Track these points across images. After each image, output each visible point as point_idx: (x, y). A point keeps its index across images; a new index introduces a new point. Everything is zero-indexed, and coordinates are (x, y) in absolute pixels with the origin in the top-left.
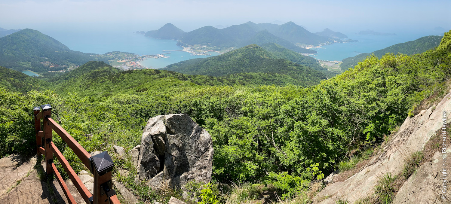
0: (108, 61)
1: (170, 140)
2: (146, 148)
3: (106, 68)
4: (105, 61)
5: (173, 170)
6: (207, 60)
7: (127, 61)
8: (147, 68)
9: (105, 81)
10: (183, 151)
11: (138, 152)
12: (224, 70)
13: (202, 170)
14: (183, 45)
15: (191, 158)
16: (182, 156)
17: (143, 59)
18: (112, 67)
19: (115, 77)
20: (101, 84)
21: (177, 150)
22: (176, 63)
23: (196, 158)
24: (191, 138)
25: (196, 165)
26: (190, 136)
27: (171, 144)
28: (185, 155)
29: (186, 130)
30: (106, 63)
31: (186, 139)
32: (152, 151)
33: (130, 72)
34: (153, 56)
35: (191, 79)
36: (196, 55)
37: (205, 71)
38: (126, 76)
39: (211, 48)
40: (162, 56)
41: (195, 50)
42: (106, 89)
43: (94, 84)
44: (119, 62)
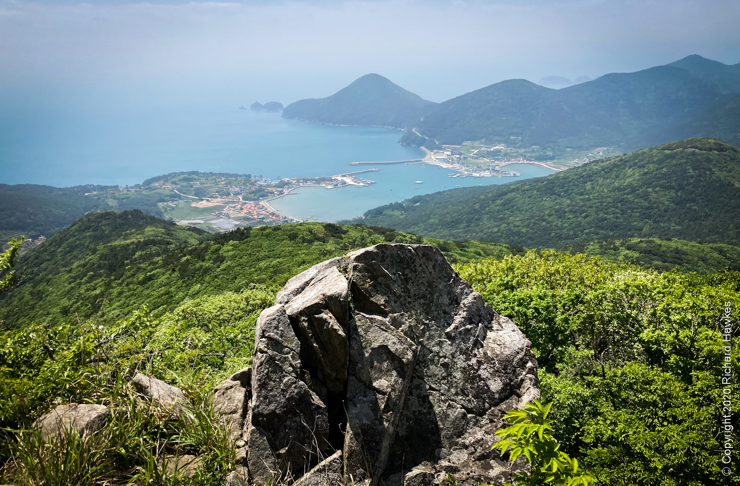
0: (155, 205)
1: (366, 331)
2: (271, 360)
3: (150, 231)
4: (143, 209)
5: (379, 444)
6: (506, 194)
7: (228, 203)
8: (296, 220)
9: (154, 275)
10: (416, 381)
11: (244, 390)
12: (565, 225)
13: (492, 462)
14: (422, 142)
15: (449, 412)
16: (413, 399)
17: (281, 193)
18: (172, 224)
19: (188, 257)
20: (140, 288)
21: (394, 373)
22: (397, 203)
23: (469, 416)
24: (448, 336)
25: (467, 442)
26: (448, 330)
27: (373, 349)
28: (425, 399)
29: (428, 305)
30: (152, 214)
31: (431, 338)
32: (295, 371)
33: (240, 235)
34: (316, 180)
35: (450, 253)
36: (469, 176)
37: (496, 230)
38: (227, 249)
39: (521, 151)
40: (349, 180)
41: (465, 158)
42: (163, 305)
43: (115, 291)
44: (201, 206)
